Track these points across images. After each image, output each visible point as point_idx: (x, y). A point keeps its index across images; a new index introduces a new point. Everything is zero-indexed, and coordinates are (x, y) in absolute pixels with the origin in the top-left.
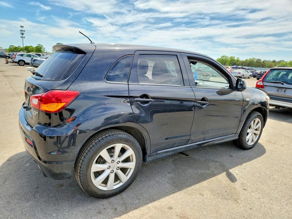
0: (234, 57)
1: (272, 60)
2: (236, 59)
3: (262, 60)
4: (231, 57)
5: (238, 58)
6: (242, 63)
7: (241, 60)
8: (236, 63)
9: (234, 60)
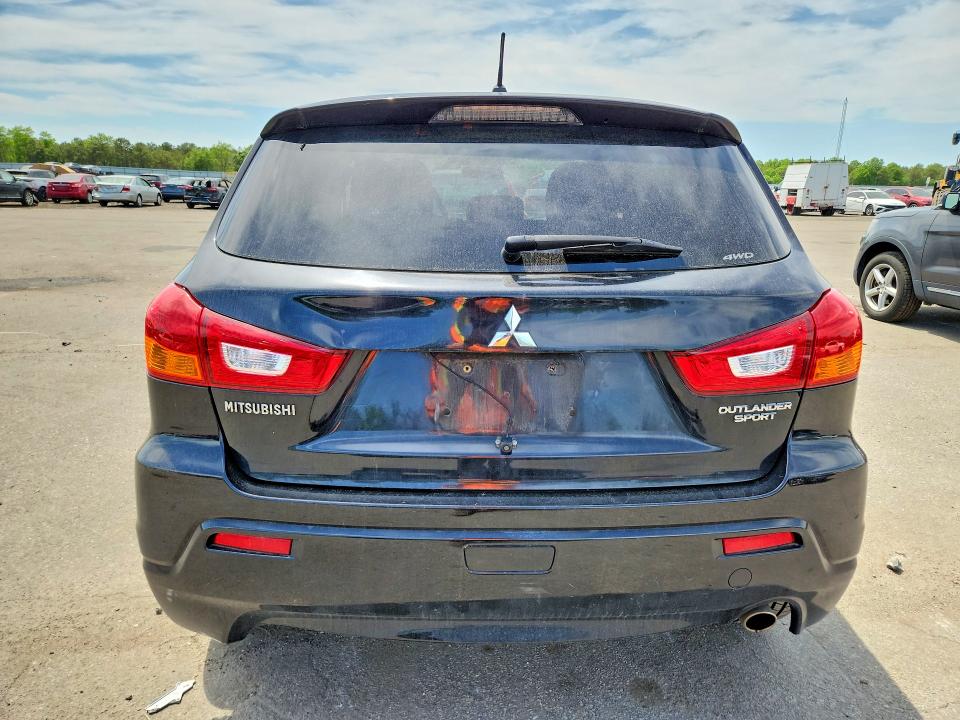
0: (28, 129)
1: (159, 143)
2: (36, 136)
3: (133, 142)
4: (16, 129)
5: (44, 134)
6: (69, 151)
7: (59, 142)
8: (42, 151)
9: (33, 142)
